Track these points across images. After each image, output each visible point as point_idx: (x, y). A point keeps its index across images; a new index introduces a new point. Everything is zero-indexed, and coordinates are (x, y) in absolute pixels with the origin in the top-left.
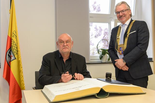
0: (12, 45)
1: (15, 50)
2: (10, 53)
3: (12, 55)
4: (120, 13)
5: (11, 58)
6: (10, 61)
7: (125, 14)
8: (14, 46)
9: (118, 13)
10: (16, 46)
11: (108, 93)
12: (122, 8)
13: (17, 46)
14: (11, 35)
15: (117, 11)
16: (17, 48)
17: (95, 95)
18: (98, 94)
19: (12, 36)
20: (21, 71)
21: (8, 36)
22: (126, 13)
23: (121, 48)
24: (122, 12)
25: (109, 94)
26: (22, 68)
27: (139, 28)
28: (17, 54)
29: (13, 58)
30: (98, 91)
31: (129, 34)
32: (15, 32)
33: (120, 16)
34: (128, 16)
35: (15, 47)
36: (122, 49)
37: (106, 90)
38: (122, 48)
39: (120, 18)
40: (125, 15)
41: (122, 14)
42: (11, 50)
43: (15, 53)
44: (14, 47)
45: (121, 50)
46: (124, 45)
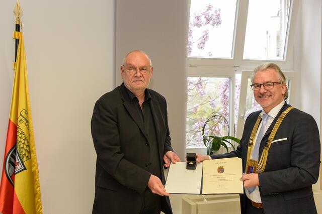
0: (19, 139)
2: (13, 157)
3: (17, 161)
4: (262, 86)
5: (17, 168)
6: (14, 174)
7: (272, 91)
8: (23, 141)
9: (258, 86)
10: (26, 142)
12: (266, 76)
13: (28, 143)
14: (16, 118)
15: (256, 82)
16: (28, 146)
19: (19, 120)
20: (37, 193)
21: (10, 121)
22: (273, 89)
24: (267, 85)
26: (39, 187)
27: (296, 133)
28: (29, 158)
31: (272, 142)
32: (24, 111)
33: (261, 94)
35: (24, 144)
39: (259, 97)
40: (270, 92)
41: (266, 91)
42: (15, 151)
44: (21, 145)
46: (258, 163)
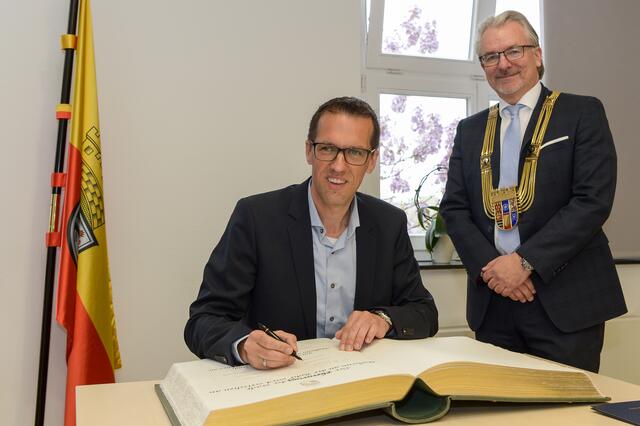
1: (93, 208)
3: (81, 228)
5: (81, 241)
8: (92, 190)
10: (97, 191)
11: (444, 398)
15: (490, 51)
17: (390, 407)
18: (399, 405)
19: (84, 148)
23: (505, 202)
24: (510, 54)
25: (449, 402)
29: (85, 240)
30: (400, 393)
31: (541, 147)
34: (530, 72)
36: (510, 207)
37: (439, 388)
38: (512, 204)
40: (518, 66)
43: (95, 221)
44: (89, 196)
45: (506, 211)
